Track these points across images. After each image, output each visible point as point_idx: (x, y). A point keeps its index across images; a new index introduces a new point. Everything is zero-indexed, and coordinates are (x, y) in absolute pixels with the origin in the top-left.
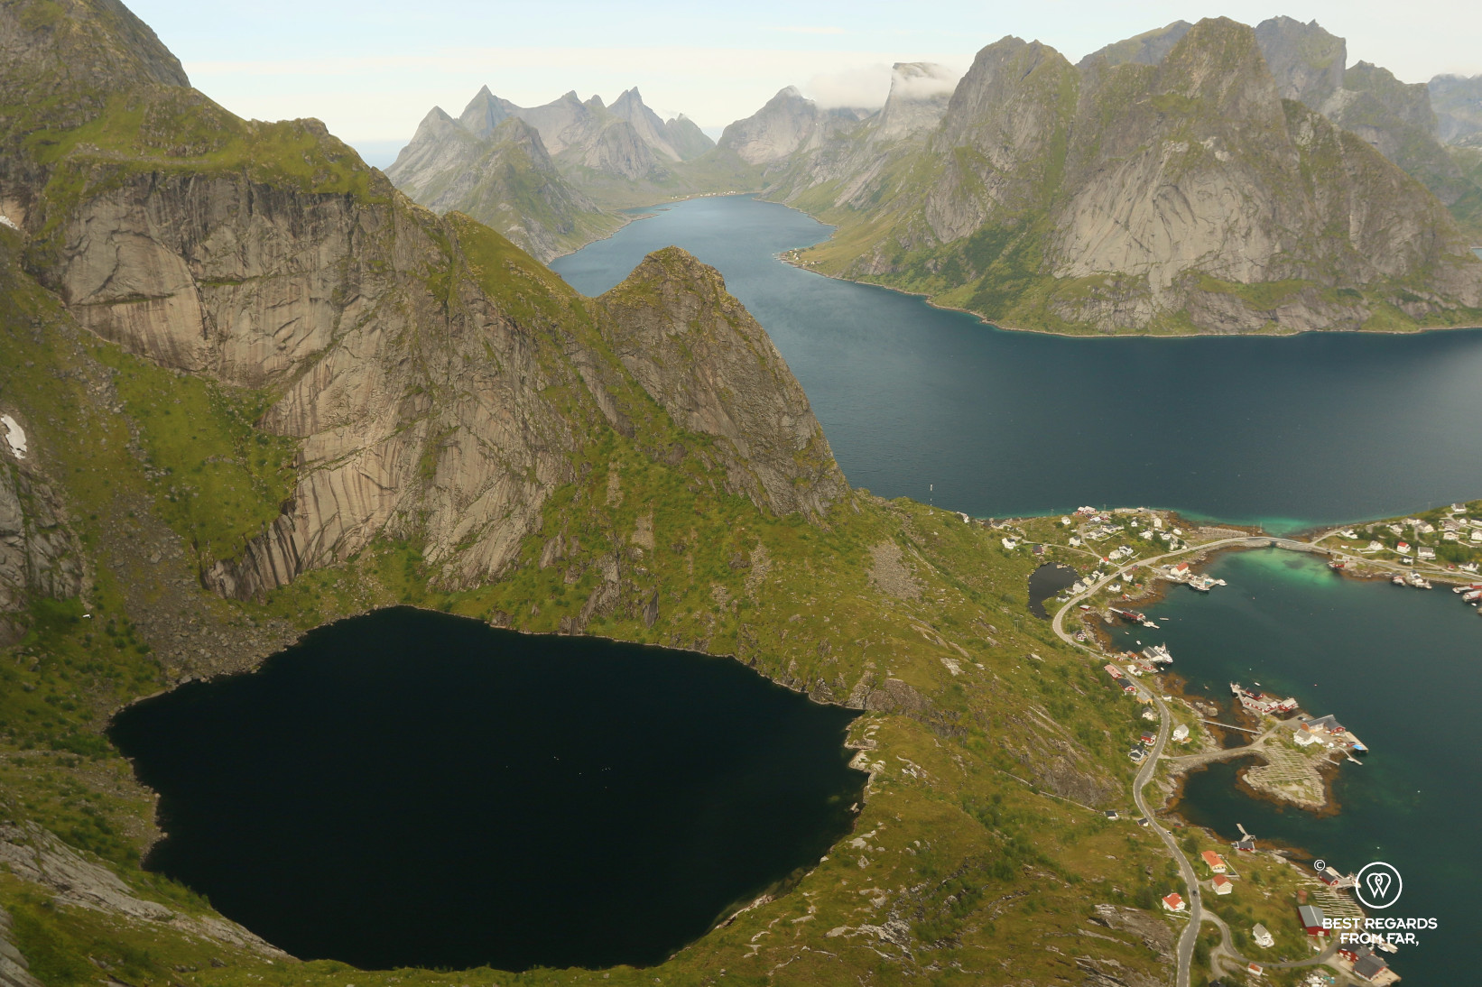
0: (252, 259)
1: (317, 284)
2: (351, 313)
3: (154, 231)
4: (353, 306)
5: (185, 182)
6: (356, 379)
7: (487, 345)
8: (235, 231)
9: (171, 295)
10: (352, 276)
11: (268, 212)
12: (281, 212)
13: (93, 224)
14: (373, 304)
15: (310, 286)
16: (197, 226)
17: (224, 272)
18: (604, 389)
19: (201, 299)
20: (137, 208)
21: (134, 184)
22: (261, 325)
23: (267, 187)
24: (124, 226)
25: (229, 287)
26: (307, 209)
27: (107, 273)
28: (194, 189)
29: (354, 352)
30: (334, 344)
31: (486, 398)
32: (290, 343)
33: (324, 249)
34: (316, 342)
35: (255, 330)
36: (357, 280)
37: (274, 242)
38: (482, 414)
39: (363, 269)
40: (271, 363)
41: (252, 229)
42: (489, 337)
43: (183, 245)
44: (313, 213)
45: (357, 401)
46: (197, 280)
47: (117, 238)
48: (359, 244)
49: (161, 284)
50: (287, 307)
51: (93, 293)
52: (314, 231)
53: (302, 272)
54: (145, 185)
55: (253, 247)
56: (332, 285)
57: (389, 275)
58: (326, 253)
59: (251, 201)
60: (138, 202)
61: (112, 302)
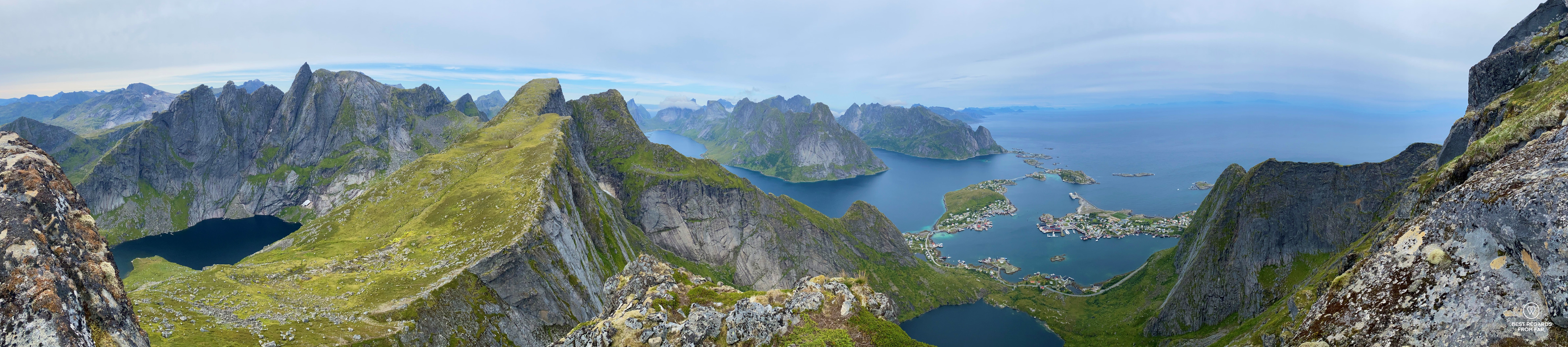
0: (704, 211)
1: (731, 221)
2: (747, 231)
3: (669, 202)
4: (747, 228)
5: (679, 183)
6: (757, 256)
7: (814, 239)
8: (697, 201)
9: (678, 227)
10: (745, 217)
11: (710, 195)
12: (714, 194)
13: (649, 199)
14: (755, 227)
15: (728, 221)
16: (683, 199)
17: (694, 216)
18: (854, 247)
19: (688, 227)
20: (663, 193)
21: (662, 184)
22: (715, 238)
23: (710, 186)
24: (660, 200)
25: (698, 223)
26: (725, 194)
27: (657, 220)
28: (683, 185)
29: (753, 246)
30: (743, 243)
31: (815, 257)
32: (726, 244)
33: (732, 207)
34: (735, 243)
35: (713, 240)
36: (747, 218)
37: (712, 205)
38: (815, 263)
39: (749, 214)
40: (723, 254)
41: (704, 200)
42: (814, 236)
43: (678, 206)
44: (727, 195)
45: (762, 265)
46: (684, 219)
47: (658, 205)
48: (745, 205)
49: (674, 223)
50: (721, 231)
51: (653, 228)
52: (728, 201)
53: (724, 216)
54: (665, 184)
55: (705, 208)
56: (738, 221)
57: (759, 216)
58: (733, 209)
59: (703, 191)
60: (663, 191)
61: (660, 231)
